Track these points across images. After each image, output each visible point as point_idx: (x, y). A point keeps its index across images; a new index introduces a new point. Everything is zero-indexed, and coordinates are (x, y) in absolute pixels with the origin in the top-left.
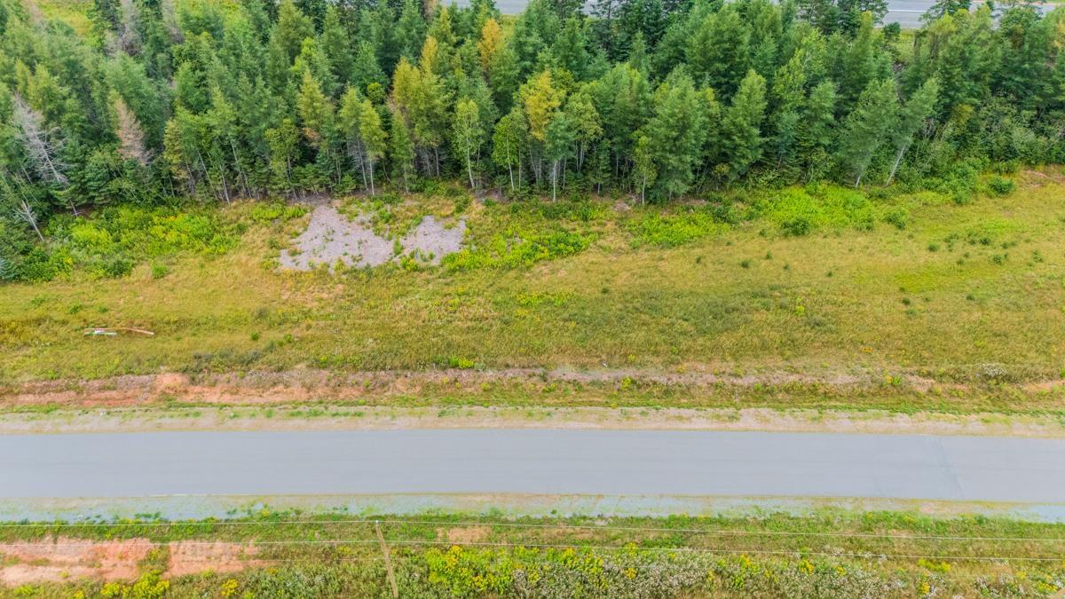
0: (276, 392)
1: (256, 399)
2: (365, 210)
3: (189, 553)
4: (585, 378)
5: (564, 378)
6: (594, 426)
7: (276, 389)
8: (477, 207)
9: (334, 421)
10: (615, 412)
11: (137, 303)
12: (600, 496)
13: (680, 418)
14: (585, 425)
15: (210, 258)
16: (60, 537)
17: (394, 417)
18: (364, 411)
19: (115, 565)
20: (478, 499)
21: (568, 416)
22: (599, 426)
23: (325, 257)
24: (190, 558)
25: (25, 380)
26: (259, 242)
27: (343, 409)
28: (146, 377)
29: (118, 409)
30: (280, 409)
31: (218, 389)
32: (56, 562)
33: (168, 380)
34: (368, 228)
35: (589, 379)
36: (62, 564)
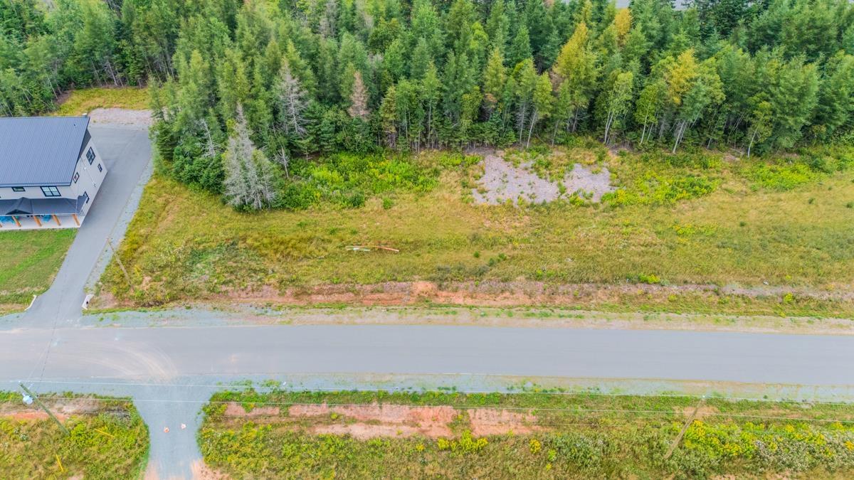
0: (505, 298)
1: (492, 303)
2: (526, 159)
3: (484, 418)
4: (752, 293)
5: (734, 293)
6: (773, 331)
7: (504, 295)
8: (613, 158)
9: (562, 321)
10: (786, 320)
11: (377, 227)
12: (798, 386)
13: (841, 326)
14: (765, 330)
15: (420, 194)
16: (384, 403)
17: (608, 319)
18: (583, 314)
19: (431, 426)
20: (700, 385)
21: (749, 323)
22: (777, 331)
23: (507, 194)
24: (486, 422)
25: (315, 283)
26: (453, 182)
27: (565, 312)
28: (404, 283)
29: (394, 307)
30: (517, 310)
31: (460, 293)
32: (385, 423)
33: (422, 286)
34: (532, 172)
35: (755, 294)
36: (390, 424)
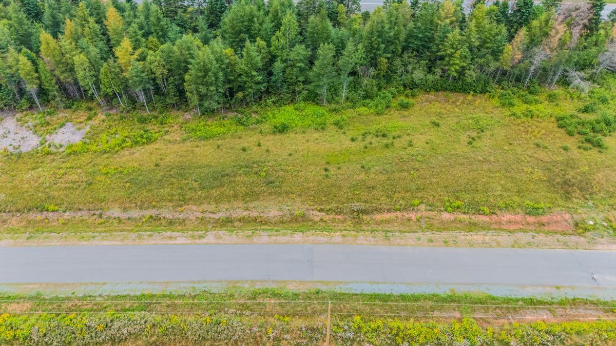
2: (33, 119)
4: (124, 216)
5: (113, 216)
6: (118, 243)
8: (101, 117)
10: (133, 235)
12: (105, 284)
13: (171, 238)
14: (112, 243)
20: (31, 287)
21: (105, 238)
22: (120, 243)
34: (31, 130)
35: (127, 217)
